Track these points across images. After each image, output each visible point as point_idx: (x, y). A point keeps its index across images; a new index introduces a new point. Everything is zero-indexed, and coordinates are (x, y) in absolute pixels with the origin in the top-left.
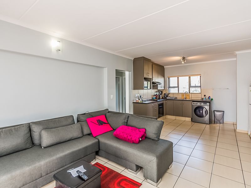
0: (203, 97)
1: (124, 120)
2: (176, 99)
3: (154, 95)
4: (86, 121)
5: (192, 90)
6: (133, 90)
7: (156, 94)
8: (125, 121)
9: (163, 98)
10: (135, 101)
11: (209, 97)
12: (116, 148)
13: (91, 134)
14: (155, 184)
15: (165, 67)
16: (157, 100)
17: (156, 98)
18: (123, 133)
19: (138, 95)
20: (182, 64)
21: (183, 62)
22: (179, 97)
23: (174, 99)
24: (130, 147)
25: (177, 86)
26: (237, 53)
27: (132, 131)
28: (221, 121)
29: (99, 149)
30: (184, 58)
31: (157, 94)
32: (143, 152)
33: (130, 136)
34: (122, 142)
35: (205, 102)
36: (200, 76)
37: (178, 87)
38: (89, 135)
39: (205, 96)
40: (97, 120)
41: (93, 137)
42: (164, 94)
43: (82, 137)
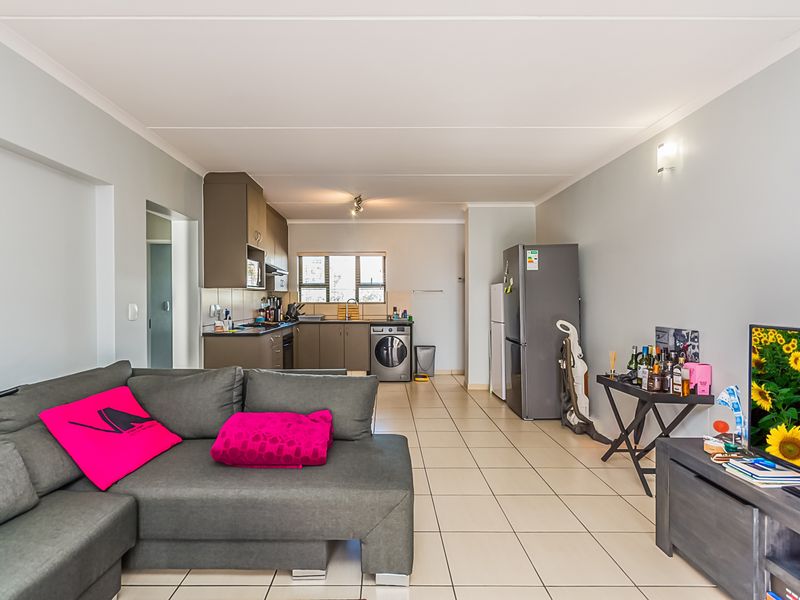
0: (391, 312)
1: (228, 395)
2: (323, 322)
3: (261, 310)
4: (40, 421)
5: (364, 293)
6: (203, 290)
7: (263, 306)
8: (231, 398)
9: (285, 319)
10: (209, 330)
11: (405, 311)
12: (240, 505)
13: (82, 477)
14: (403, 579)
15: (289, 222)
16: (277, 326)
17: (266, 320)
18: (257, 438)
19: (218, 308)
20: (350, 217)
21: (353, 213)
22: (332, 314)
23: (319, 320)
24: (306, 485)
25: (323, 281)
26: (470, 205)
27: (289, 425)
28: (429, 372)
29: (138, 539)
30: (359, 200)
31: (268, 308)
32: (361, 488)
33: (291, 443)
34: (258, 475)
35: (401, 326)
36: (385, 258)
37: (326, 285)
38: (66, 486)
39: (395, 309)
40: (99, 412)
41: (101, 490)
42: (290, 306)
43: (35, 506)
